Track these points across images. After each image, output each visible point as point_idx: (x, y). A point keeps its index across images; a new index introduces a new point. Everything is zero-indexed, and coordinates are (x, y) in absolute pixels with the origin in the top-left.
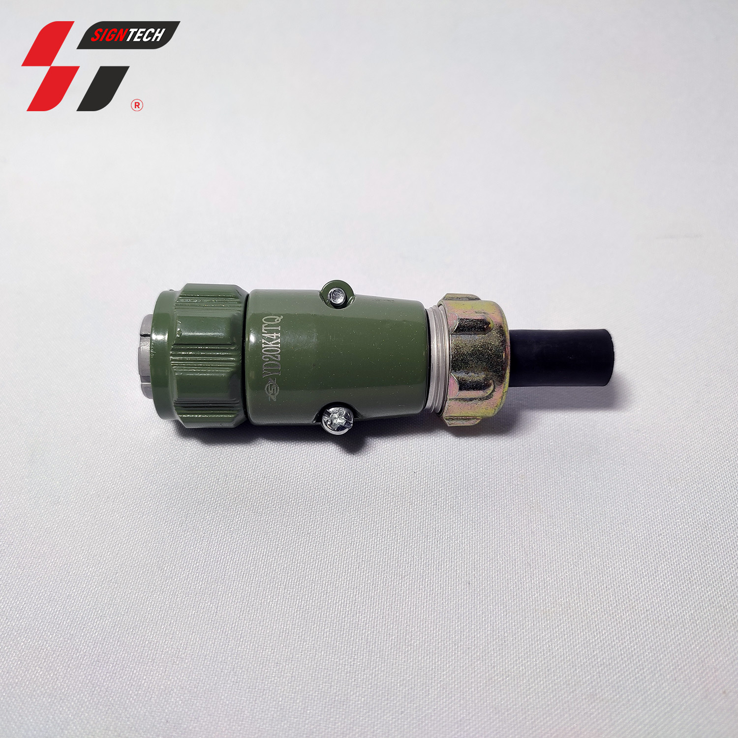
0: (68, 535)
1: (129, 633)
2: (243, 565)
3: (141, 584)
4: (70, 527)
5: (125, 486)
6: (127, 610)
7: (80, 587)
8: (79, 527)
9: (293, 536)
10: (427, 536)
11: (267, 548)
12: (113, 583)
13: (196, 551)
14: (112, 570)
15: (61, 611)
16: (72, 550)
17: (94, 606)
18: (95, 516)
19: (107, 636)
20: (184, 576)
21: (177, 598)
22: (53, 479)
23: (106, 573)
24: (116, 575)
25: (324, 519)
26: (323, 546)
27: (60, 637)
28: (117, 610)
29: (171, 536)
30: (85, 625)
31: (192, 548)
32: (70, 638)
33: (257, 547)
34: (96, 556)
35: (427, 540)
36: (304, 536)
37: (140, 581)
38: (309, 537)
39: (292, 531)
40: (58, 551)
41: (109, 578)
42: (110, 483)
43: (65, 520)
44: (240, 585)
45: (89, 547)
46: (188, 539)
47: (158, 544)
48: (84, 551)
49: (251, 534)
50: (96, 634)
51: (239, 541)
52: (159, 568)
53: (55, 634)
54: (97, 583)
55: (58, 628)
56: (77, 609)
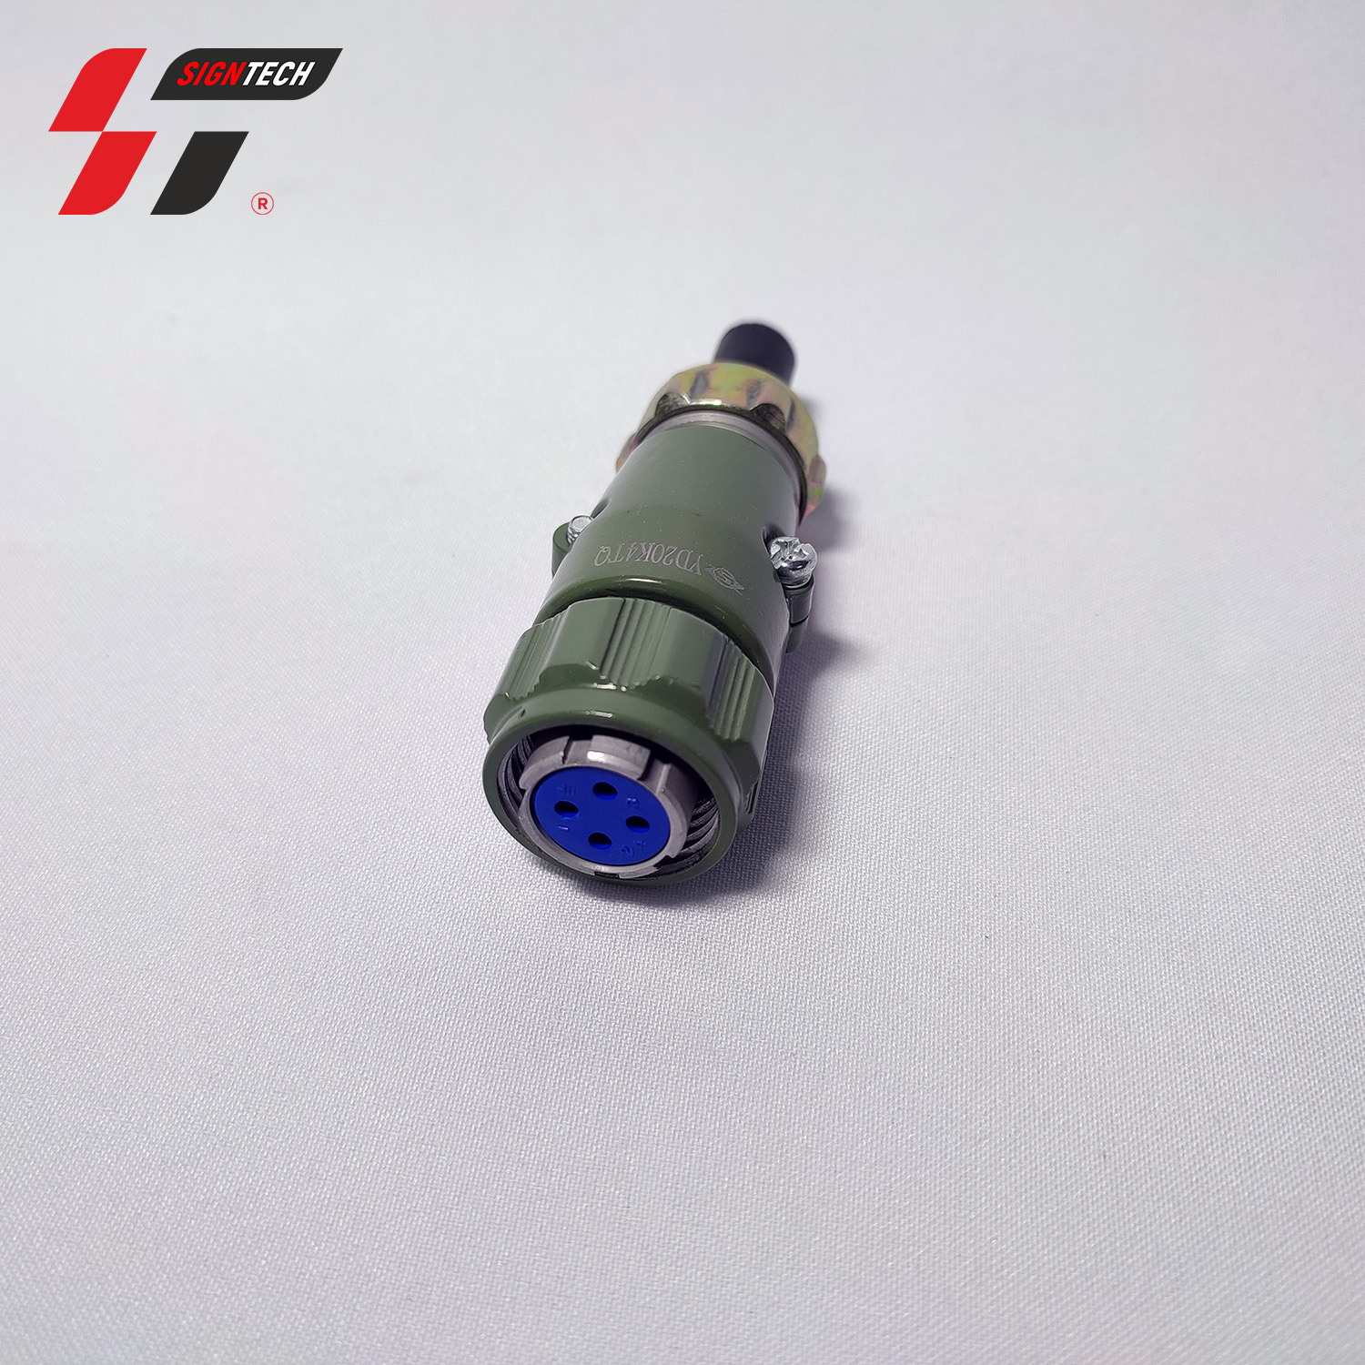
0: (335, 1048)
1: (463, 1246)
2: (672, 1114)
3: (481, 1148)
4: (339, 1034)
5: (438, 954)
6: (456, 1200)
7: (365, 1152)
8: (355, 1034)
9: (765, 1060)
10: (1019, 1061)
11: (716, 1081)
12: (427, 1144)
13: (581, 1086)
14: (424, 1120)
15: (332, 1200)
16: (345, 1078)
17: (394, 1190)
18: (385, 1014)
19: (423, 1250)
20: (562, 1132)
21: (551, 1176)
22: (300, 940)
23: (412, 1126)
24: (431, 1129)
25: (820, 1027)
26: (823, 1079)
27: (334, 1251)
28: (439, 1198)
29: (533, 1054)
30: (379, 1227)
31: (573, 1078)
32: (353, 1253)
33: (697, 1079)
34: (391, 1090)
35: (1019, 1068)
36: (786, 1059)
37: (477, 1143)
38: (795, 1062)
39: (761, 1049)
40: (318, 1079)
41: (419, 1135)
42: (409, 947)
43: (327, 1019)
44: (669, 1153)
45: (378, 1073)
46: (564, 1061)
47: (507, 1071)
48: (368, 1081)
49: (684, 1053)
50: (403, 1246)
51: (663, 1066)
52: (513, 1116)
53: (324, 1245)
54: (397, 1144)
55: (330, 1232)
56: (362, 1195)
